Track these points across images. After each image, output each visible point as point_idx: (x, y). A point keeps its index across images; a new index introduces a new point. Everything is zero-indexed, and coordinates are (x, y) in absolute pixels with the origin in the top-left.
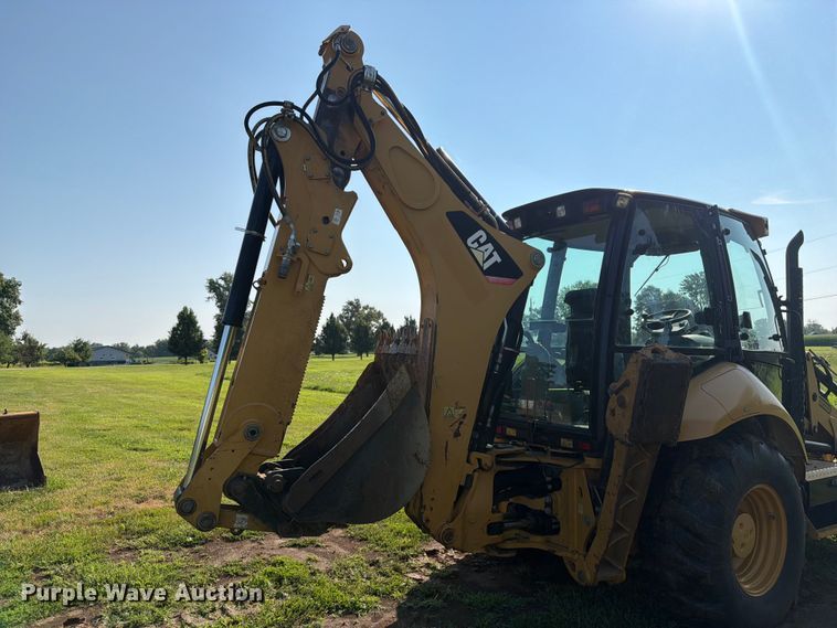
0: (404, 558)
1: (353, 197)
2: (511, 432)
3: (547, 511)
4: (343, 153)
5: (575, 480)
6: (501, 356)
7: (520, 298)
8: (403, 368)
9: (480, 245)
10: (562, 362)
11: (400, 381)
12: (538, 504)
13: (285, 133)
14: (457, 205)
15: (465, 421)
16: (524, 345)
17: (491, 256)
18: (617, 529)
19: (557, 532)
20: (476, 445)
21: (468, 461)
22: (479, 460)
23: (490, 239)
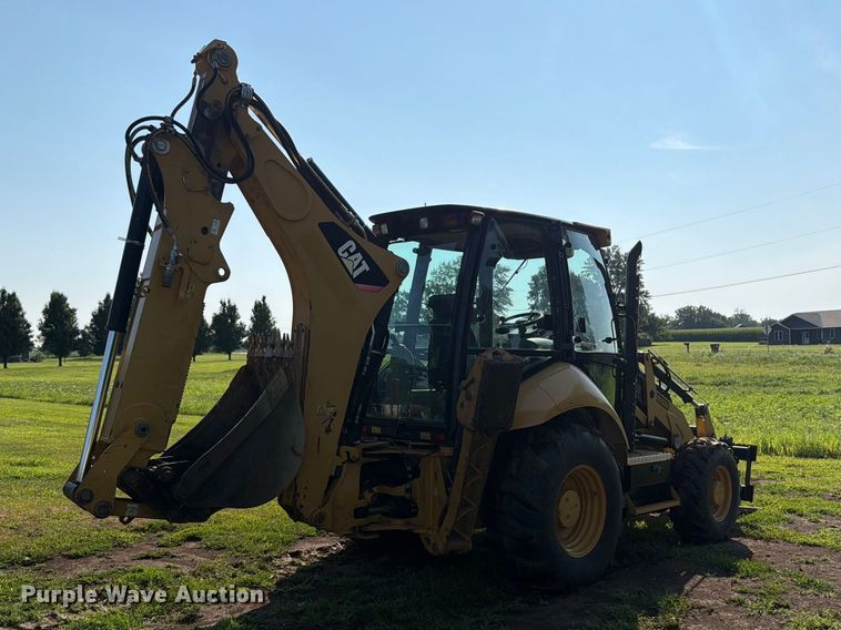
0: (269, 560)
1: (230, 208)
2: (376, 430)
3: (407, 496)
4: (219, 165)
5: (432, 467)
6: (368, 358)
7: (385, 305)
8: (281, 370)
9: (350, 254)
10: (425, 364)
11: (279, 382)
12: (400, 491)
13: (164, 146)
14: (329, 216)
15: (336, 418)
16: (389, 347)
17: (360, 264)
18: (464, 504)
19: (415, 514)
20: (345, 440)
21: (338, 454)
22: (348, 453)
23: (359, 249)
